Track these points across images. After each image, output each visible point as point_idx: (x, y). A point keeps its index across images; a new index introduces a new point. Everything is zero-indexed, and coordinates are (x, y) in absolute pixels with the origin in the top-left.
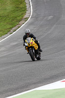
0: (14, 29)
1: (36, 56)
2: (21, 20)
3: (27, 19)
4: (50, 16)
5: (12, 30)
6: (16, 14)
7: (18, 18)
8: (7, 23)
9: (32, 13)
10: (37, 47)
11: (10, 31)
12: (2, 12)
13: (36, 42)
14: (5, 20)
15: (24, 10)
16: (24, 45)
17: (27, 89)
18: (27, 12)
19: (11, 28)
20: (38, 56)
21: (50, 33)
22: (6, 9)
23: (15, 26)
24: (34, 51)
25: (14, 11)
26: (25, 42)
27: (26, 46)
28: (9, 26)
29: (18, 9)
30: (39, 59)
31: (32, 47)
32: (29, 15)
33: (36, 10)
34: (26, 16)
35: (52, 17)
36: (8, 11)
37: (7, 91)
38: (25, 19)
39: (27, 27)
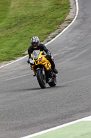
0: (52, 34)
1: (47, 81)
2: (62, 22)
3: (71, 20)
5: (49, 37)
6: (56, 13)
7: (59, 19)
8: (43, 26)
9: (77, 12)
11: (46, 38)
12: (36, 11)
14: (40, 22)
15: (67, 7)
17: (71, 119)
18: (71, 11)
19: (48, 34)
20: (50, 80)
22: (41, 7)
23: (55, 30)
25: (52, 10)
28: (45, 31)
29: (58, 6)
31: (41, 66)
32: (73, 14)
33: (84, 8)
34: (69, 17)
36: (44, 9)
37: (42, 122)
39: (71, 32)
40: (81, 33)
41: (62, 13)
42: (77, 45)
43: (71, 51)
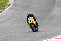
1: (35, 29)
2: (6, 6)
4: (24, 4)
6: (3, 2)
7: (4, 4)
9: (12, 2)
10: (36, 23)
13: (35, 20)
16: (27, 22)
18: (10, 1)
21: (23, 15)
24: (34, 26)
26: (28, 20)
27: (29, 23)
30: (37, 31)
31: (33, 23)
32: (11, 3)
34: (9, 4)
35: (25, 5)
38: (8, 5)
39: (9, 10)
40: (14, 11)
41: (6, 1)
42: (12, 16)
43: (9, 19)
